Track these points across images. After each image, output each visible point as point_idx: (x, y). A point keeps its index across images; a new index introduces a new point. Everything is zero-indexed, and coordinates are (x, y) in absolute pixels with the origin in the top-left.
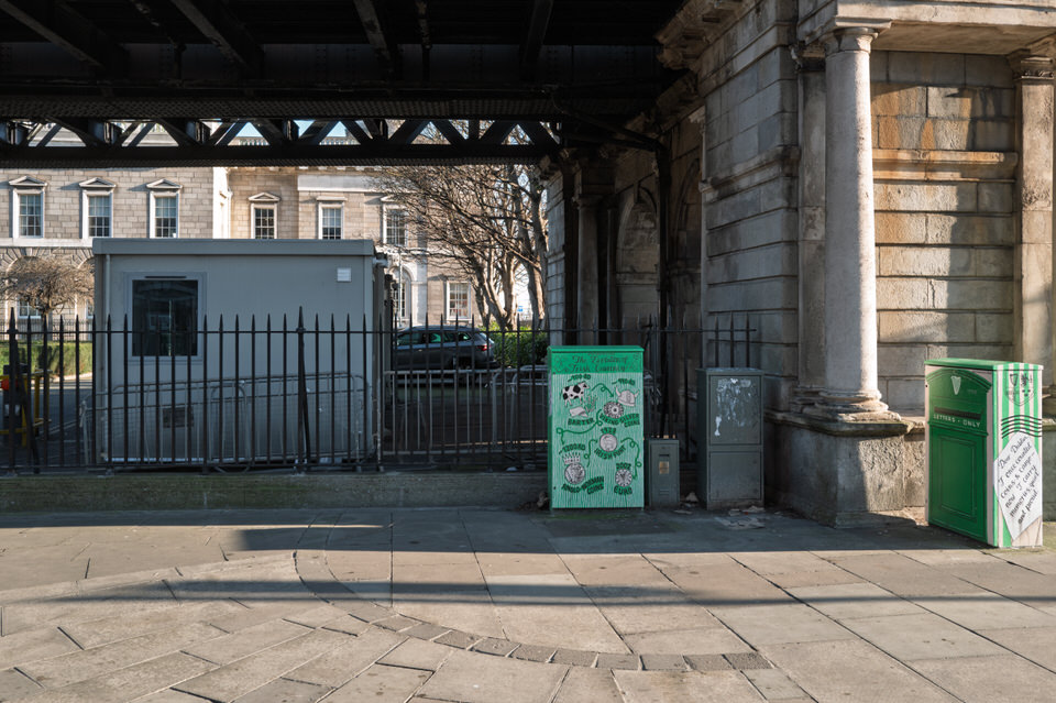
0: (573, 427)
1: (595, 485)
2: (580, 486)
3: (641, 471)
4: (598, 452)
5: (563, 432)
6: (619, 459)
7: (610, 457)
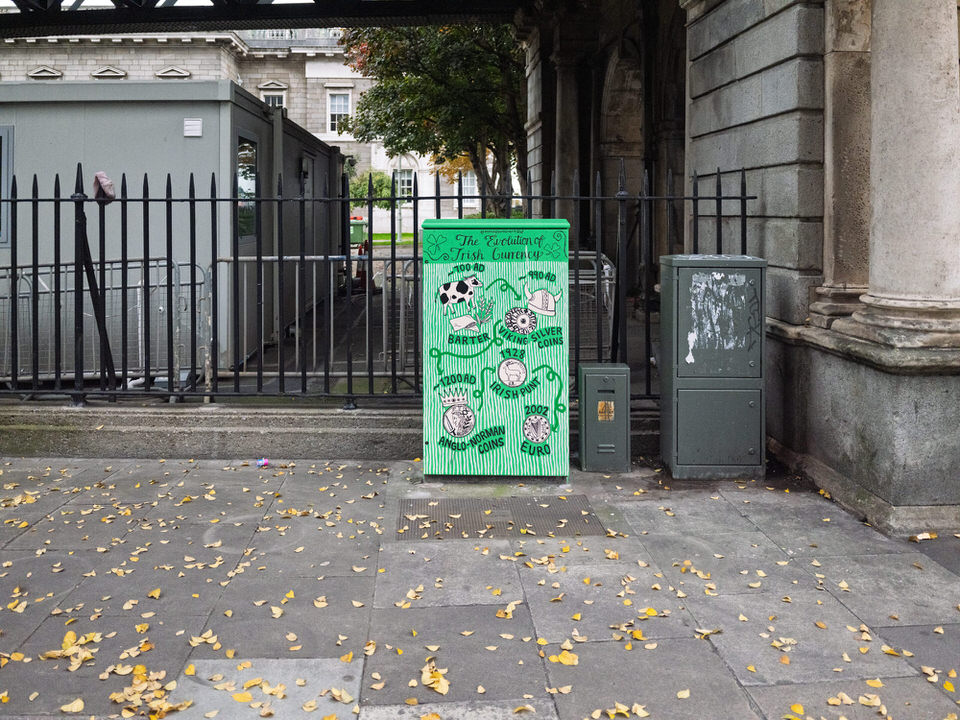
0: (457, 348)
1: (492, 439)
2: (467, 440)
3: (564, 419)
4: (496, 387)
5: (440, 355)
6: (530, 399)
7: (515, 395)
